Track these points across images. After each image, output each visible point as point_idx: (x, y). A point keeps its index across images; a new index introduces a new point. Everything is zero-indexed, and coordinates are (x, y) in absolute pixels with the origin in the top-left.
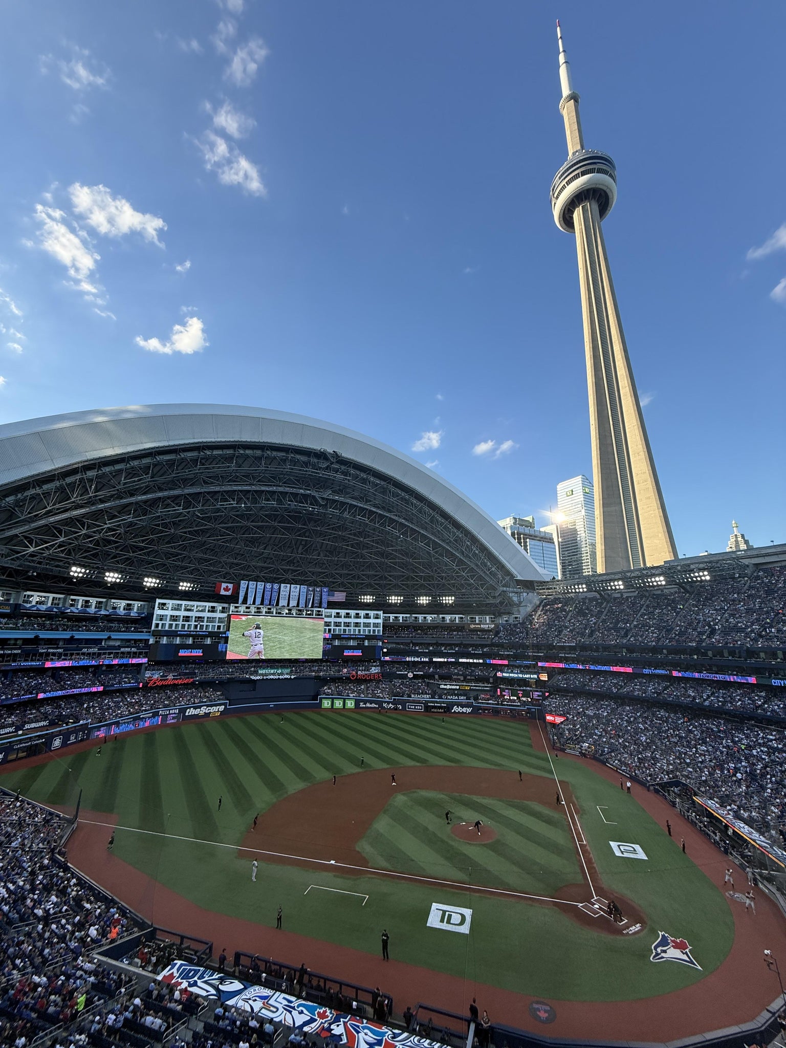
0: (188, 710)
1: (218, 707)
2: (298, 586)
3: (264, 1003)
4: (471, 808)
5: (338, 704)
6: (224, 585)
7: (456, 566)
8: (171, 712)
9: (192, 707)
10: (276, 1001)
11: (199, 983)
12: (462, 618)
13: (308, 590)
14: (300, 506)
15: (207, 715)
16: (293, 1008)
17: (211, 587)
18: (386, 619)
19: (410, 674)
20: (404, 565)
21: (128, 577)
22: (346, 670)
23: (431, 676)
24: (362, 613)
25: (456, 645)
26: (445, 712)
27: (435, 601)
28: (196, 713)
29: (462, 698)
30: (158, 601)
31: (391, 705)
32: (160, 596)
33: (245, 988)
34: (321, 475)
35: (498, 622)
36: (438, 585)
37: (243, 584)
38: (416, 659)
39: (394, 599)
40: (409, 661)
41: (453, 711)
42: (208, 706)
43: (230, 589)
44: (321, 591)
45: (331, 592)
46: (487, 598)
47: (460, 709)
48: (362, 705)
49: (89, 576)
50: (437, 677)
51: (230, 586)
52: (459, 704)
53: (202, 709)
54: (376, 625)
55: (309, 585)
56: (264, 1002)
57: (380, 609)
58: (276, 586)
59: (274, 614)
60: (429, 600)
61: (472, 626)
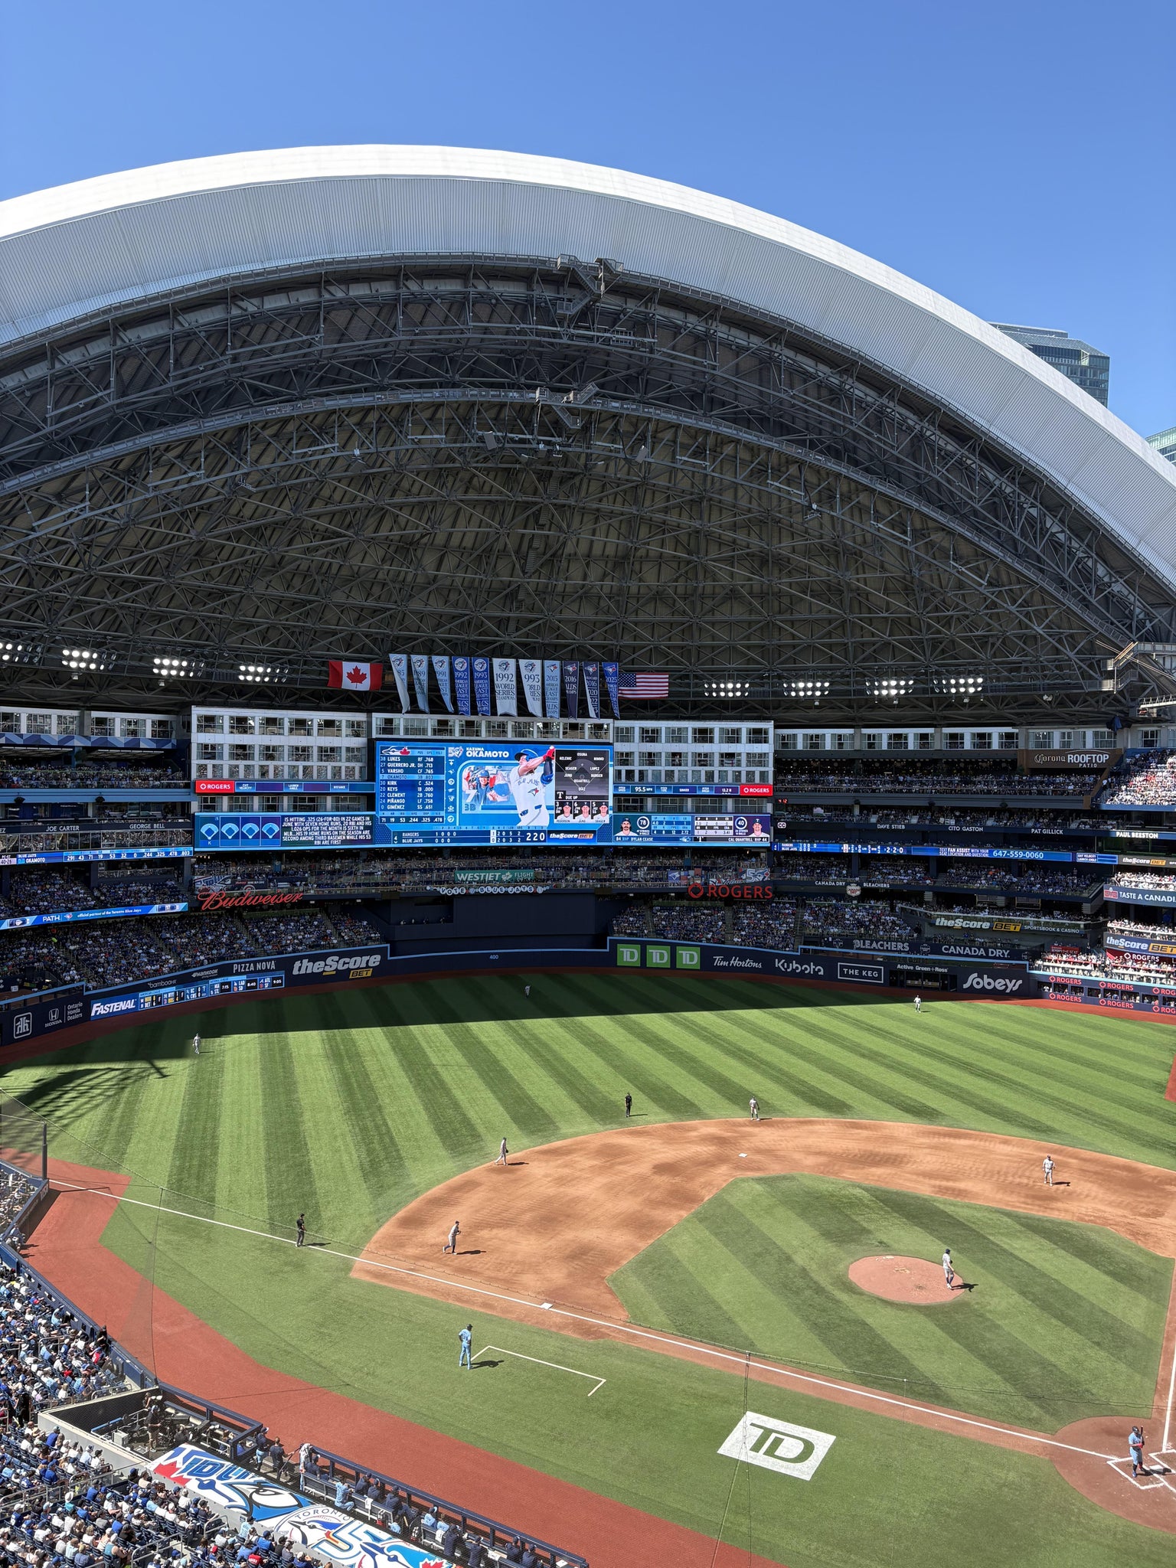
0: (297, 964)
1: (368, 958)
2: (538, 663)
3: (327, 1535)
4: (921, 1225)
5: (658, 957)
6: (348, 667)
7: (990, 584)
8: (259, 966)
9: (305, 957)
10: (350, 1533)
11: (219, 1485)
12: (1009, 736)
13: (563, 673)
14: (513, 440)
15: (342, 975)
16: (381, 1550)
17: (320, 673)
18: (784, 742)
19: (853, 887)
20: (832, 591)
21: (114, 657)
22: (677, 874)
23: (913, 895)
24: (716, 726)
25: (991, 812)
26: (944, 988)
27: (925, 691)
28: (315, 971)
29: (998, 953)
30: (197, 712)
31: (795, 966)
32: (197, 699)
33: (300, 1505)
34: (565, 340)
35: (1119, 746)
36: (935, 644)
37: (398, 662)
38: (870, 849)
39: (803, 688)
40: (850, 854)
41: (965, 986)
42: (341, 955)
43: (364, 677)
44: (603, 675)
45: (627, 676)
46: (1091, 677)
47: (986, 982)
48: (719, 962)
49: (26, 660)
50: (928, 896)
51: (365, 668)
52: (982, 970)
53: (329, 961)
54: (758, 759)
55: (565, 660)
56: (329, 1533)
57: (768, 714)
58: (479, 664)
59: (484, 736)
60: (906, 687)
61: (1040, 760)
